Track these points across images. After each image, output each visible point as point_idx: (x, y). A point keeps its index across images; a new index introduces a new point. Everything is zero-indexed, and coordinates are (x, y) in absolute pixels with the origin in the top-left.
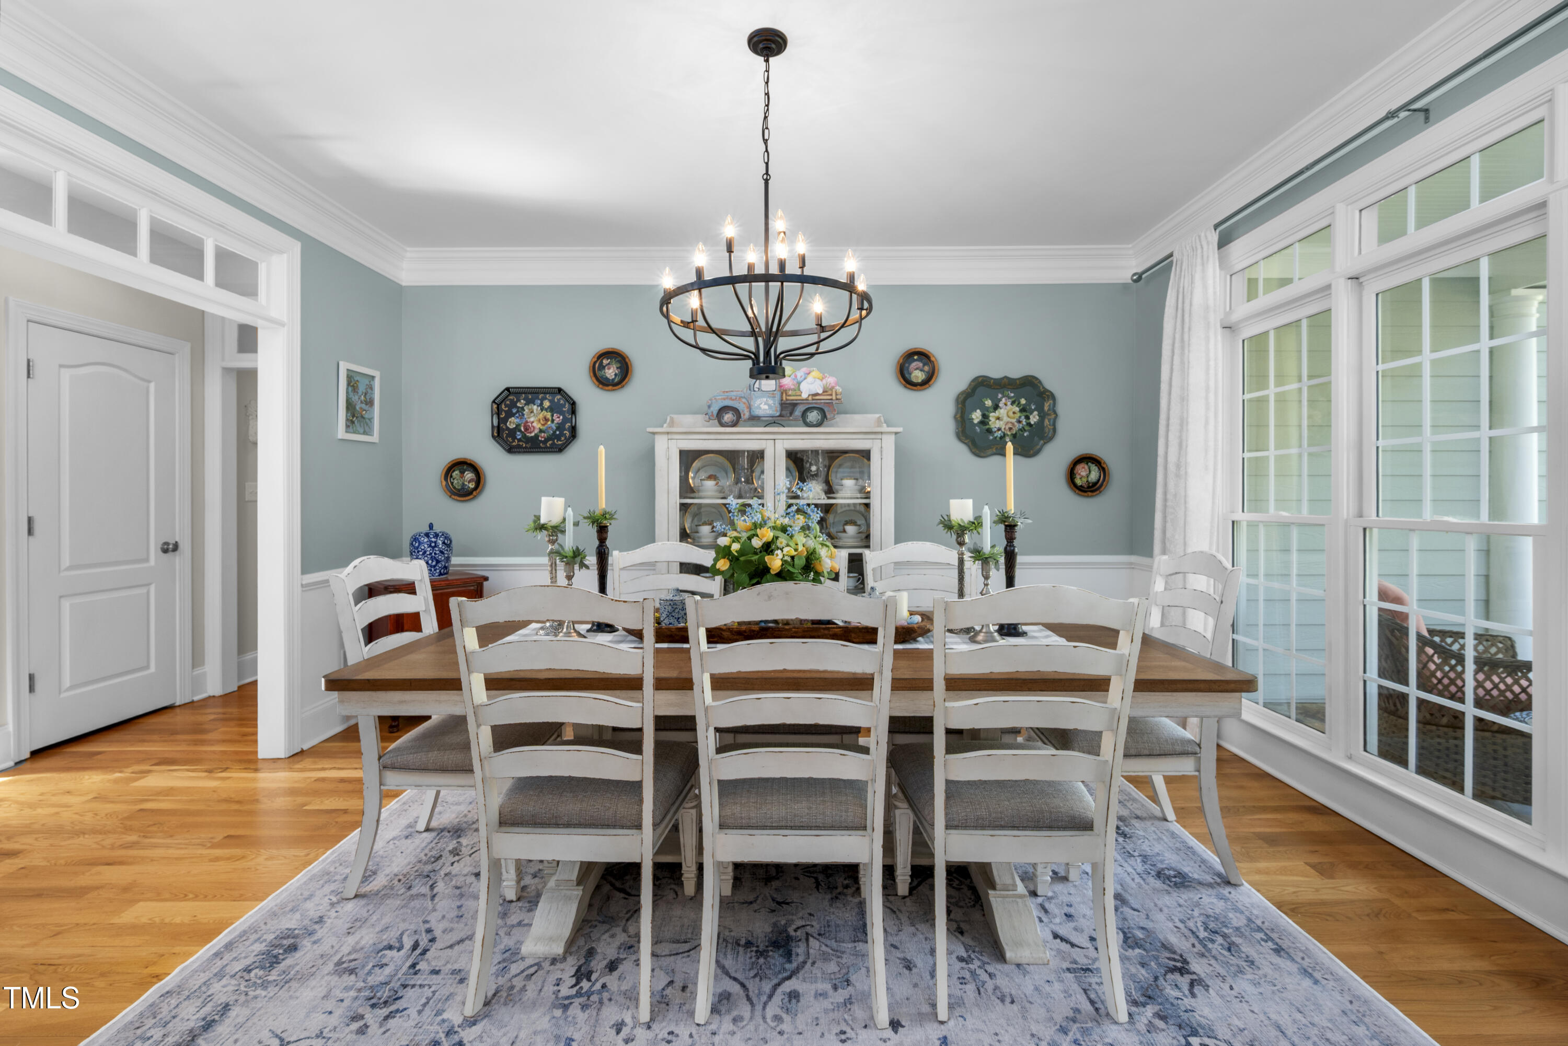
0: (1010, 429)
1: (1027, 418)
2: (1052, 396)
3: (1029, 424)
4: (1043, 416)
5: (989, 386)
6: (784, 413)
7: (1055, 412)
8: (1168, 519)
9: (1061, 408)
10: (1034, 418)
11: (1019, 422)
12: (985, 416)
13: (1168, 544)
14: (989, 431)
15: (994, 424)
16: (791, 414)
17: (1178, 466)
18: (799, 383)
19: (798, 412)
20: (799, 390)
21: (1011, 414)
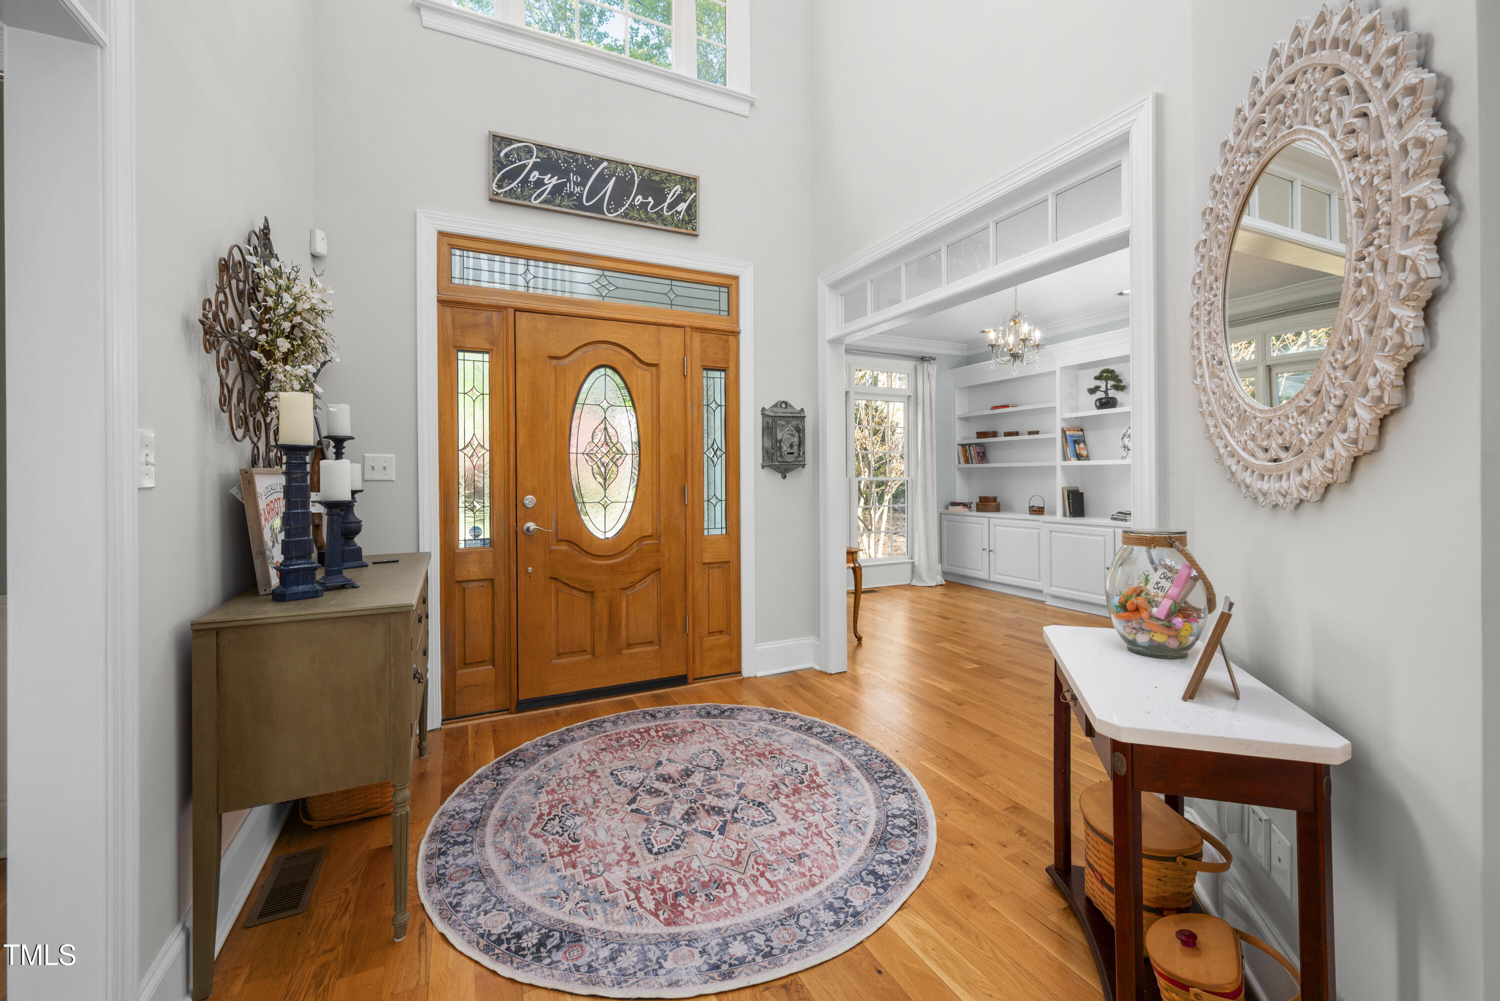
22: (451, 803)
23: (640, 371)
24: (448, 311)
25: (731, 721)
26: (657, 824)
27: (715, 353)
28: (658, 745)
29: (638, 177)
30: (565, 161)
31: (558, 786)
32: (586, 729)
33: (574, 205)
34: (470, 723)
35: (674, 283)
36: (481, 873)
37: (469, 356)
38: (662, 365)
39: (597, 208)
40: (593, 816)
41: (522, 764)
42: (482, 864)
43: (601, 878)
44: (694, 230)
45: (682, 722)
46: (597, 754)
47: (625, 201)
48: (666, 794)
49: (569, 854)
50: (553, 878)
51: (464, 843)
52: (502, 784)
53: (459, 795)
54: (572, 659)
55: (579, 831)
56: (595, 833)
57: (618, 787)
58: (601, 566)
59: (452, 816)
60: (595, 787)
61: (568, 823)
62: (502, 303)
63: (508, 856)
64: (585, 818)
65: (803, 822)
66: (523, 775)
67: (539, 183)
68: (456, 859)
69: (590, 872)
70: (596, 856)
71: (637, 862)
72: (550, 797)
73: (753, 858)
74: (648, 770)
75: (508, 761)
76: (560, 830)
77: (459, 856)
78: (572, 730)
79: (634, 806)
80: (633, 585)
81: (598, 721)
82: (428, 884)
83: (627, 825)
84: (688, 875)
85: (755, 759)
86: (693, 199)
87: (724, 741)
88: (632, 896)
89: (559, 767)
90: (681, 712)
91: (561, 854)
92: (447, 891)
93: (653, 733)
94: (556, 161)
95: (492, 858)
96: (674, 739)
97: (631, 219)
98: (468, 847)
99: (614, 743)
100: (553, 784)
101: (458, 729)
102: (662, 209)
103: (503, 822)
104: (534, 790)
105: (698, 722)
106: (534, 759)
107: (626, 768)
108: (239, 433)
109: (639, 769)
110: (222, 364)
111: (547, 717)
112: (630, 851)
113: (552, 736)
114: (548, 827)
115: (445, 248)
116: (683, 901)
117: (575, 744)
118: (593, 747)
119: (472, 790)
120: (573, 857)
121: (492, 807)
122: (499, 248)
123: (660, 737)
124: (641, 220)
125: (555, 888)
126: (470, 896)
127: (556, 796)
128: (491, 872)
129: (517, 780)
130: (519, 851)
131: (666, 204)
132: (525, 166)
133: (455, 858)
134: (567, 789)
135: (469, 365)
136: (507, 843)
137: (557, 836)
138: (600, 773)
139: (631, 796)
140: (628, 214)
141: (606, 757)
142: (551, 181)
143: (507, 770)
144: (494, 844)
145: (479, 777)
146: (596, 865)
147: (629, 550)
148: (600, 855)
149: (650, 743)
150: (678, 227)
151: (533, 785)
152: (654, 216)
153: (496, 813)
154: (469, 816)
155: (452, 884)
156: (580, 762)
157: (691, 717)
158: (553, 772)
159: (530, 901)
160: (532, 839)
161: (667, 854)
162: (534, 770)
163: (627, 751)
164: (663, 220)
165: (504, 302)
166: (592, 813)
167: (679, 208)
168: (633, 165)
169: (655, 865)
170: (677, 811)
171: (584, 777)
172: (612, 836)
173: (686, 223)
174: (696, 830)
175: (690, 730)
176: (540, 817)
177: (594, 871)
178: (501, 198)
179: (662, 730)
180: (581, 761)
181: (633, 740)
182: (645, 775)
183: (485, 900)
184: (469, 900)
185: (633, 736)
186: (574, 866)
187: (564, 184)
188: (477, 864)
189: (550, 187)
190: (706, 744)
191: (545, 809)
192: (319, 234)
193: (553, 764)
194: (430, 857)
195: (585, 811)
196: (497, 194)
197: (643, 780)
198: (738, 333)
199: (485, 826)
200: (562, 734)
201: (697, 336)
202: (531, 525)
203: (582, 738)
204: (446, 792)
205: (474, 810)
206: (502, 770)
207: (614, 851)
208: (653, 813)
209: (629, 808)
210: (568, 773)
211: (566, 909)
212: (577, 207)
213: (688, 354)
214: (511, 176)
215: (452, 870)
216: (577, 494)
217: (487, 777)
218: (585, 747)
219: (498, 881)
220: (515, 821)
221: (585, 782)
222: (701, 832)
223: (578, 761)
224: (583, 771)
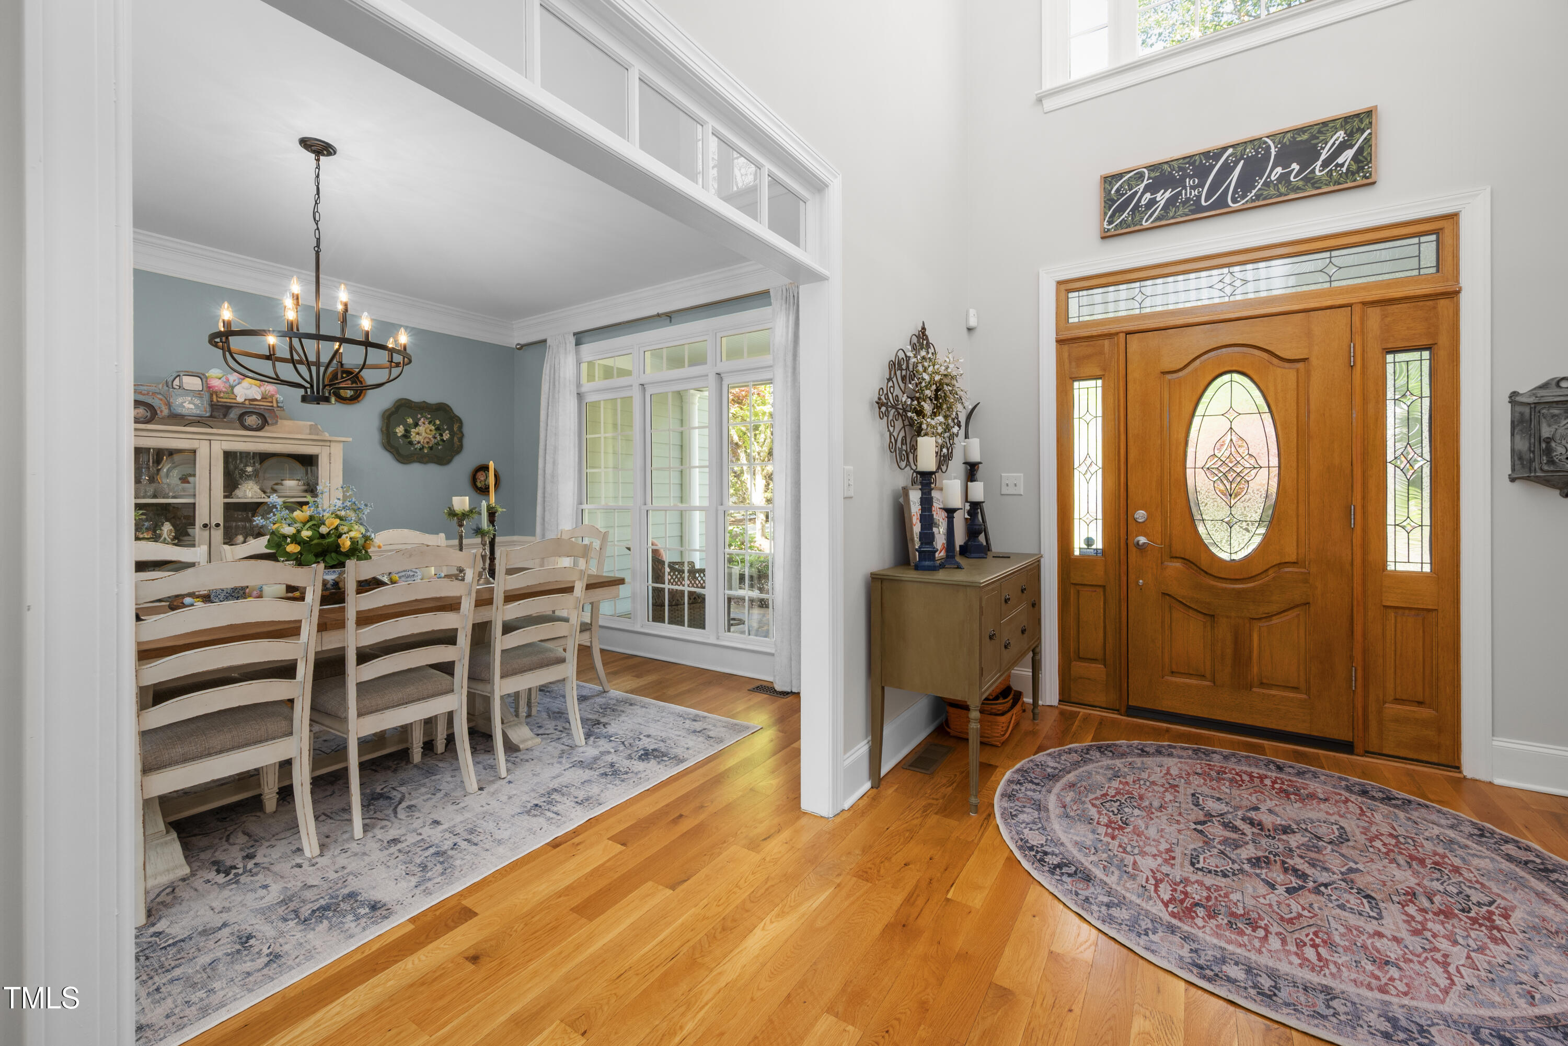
0: (428, 443)
1: (441, 435)
2: (460, 421)
3: (443, 440)
4: (452, 434)
5: (411, 408)
6: (216, 414)
7: (462, 433)
8: (547, 509)
9: (466, 430)
10: (446, 436)
11: (435, 438)
12: (407, 431)
13: (546, 525)
14: (411, 443)
15: (415, 438)
16: (225, 416)
17: (553, 476)
18: (232, 387)
19: (234, 414)
20: (233, 393)
21: (428, 431)
22: (1040, 757)
23: (1279, 371)
24: (1066, 348)
25: (1396, 811)
26: (1215, 851)
27: (1408, 328)
28: (1266, 793)
29: (1276, 147)
30: (1181, 169)
31: (1134, 782)
32: (1190, 752)
33: (1190, 211)
34: (1083, 711)
35: (1334, 253)
36: (1039, 807)
37: (1084, 384)
38: (1314, 361)
39: (1221, 203)
40: (1152, 816)
41: (1111, 754)
42: (1043, 802)
43: (1132, 858)
44: (1367, 178)
45: (1314, 786)
46: (1189, 774)
47: (1257, 181)
48: (1243, 834)
49: (1113, 829)
50: (1091, 836)
51: (1038, 784)
52: (1085, 761)
53: (1049, 755)
54: (1188, 681)
55: (1132, 819)
56: (1147, 828)
57: (1193, 807)
58: (1224, 589)
59: (1037, 765)
60: (1169, 797)
61: (1126, 810)
62: (1113, 331)
63: (1064, 807)
64: (1144, 814)
65: (1425, 941)
66: (1107, 762)
67: (1152, 202)
68: (1027, 791)
69: (1125, 849)
70: (1137, 842)
71: (1173, 865)
72: (1121, 786)
73: (1313, 929)
74: (1237, 808)
75: (1099, 748)
76: (1116, 811)
77: (1030, 790)
78: (1175, 747)
79: (1200, 827)
80: (1269, 617)
81: (1207, 750)
82: (1003, 795)
83: (1181, 837)
84: (1220, 899)
85: (1401, 860)
86: (1365, 139)
87: (1366, 825)
88: (1152, 881)
89: (1143, 769)
90: (1323, 778)
91: (1107, 826)
92: (1012, 805)
93: (1268, 782)
94: (1170, 173)
95: (1052, 802)
96: (1292, 797)
97: (1265, 199)
98: (1038, 788)
99: (1213, 774)
100: (1130, 779)
101: (1072, 711)
102: (1313, 171)
103: (1072, 785)
104: (1110, 776)
105: (1341, 795)
106: (1123, 755)
107: (1212, 797)
108: (903, 464)
109: (1227, 803)
110: (890, 424)
111: (1155, 729)
112: (1173, 854)
113: (1151, 744)
114: (1107, 805)
115: (1063, 293)
116: (1201, 912)
117: (1170, 759)
118: (1187, 768)
119: (1060, 755)
120: (1116, 832)
121: (1069, 772)
122: (1111, 279)
123: (1274, 788)
124: (1281, 195)
125: (1089, 843)
126: (1025, 815)
127: (1127, 788)
128: (1047, 810)
129: (1100, 764)
130: (1075, 808)
131: (1319, 163)
132: (1136, 192)
133: (1026, 789)
134: (1140, 788)
135: (1083, 393)
136: (1068, 799)
137: (1111, 814)
138: (1181, 789)
139: (1202, 818)
140: (1262, 194)
141: (1197, 781)
142: (1163, 197)
143: (1096, 754)
144: (1058, 795)
145: (1070, 749)
146: (1133, 847)
147: (1263, 576)
148: (1141, 843)
149: (1257, 789)
150: (1339, 184)
151: (1111, 772)
152: (1301, 184)
153: (1071, 777)
154: (1049, 770)
155: (1017, 803)
156: (1166, 774)
157: (1334, 786)
158: (1135, 771)
159: (1064, 838)
160: (1090, 806)
161: (1209, 875)
162: (1118, 763)
163: (1224, 784)
164: (1313, 184)
165: (1114, 328)
166: (1153, 813)
167: (1340, 160)
168: (1268, 137)
169: (1190, 875)
170: (1246, 852)
171: (1163, 786)
172: (1162, 836)
173: (1353, 174)
174: (1258, 875)
175: (1322, 796)
176: (1106, 795)
177: (1129, 849)
178: (1113, 232)
179: (1283, 783)
180: (1168, 773)
181: (1238, 778)
182: (1231, 810)
183: (1034, 823)
184: (1022, 817)
185: (1241, 776)
186: (1113, 838)
187: (1180, 193)
188: (1040, 800)
189: (1163, 202)
190: (1336, 817)
191: (1112, 792)
192: (972, 312)
193: (1139, 765)
194: (1010, 782)
195: (1149, 811)
196: (1108, 230)
197: (1226, 813)
198: (1457, 293)
199: (1057, 781)
200: (1163, 746)
201: (1374, 314)
202: (1142, 540)
203: (1180, 757)
204: (1040, 749)
205: (1055, 768)
206: (1091, 752)
207: (1156, 847)
208: (1216, 841)
209: (1194, 826)
210: (1149, 776)
211: (1090, 859)
212: (1193, 212)
213: (1358, 339)
214: (1121, 209)
215: (1021, 795)
216: (1194, 510)
217: (1076, 752)
218: (1179, 765)
219: (1048, 817)
220: (1082, 788)
221: (1162, 789)
222: (1263, 880)
223: (1164, 772)
224: (1164, 781)
